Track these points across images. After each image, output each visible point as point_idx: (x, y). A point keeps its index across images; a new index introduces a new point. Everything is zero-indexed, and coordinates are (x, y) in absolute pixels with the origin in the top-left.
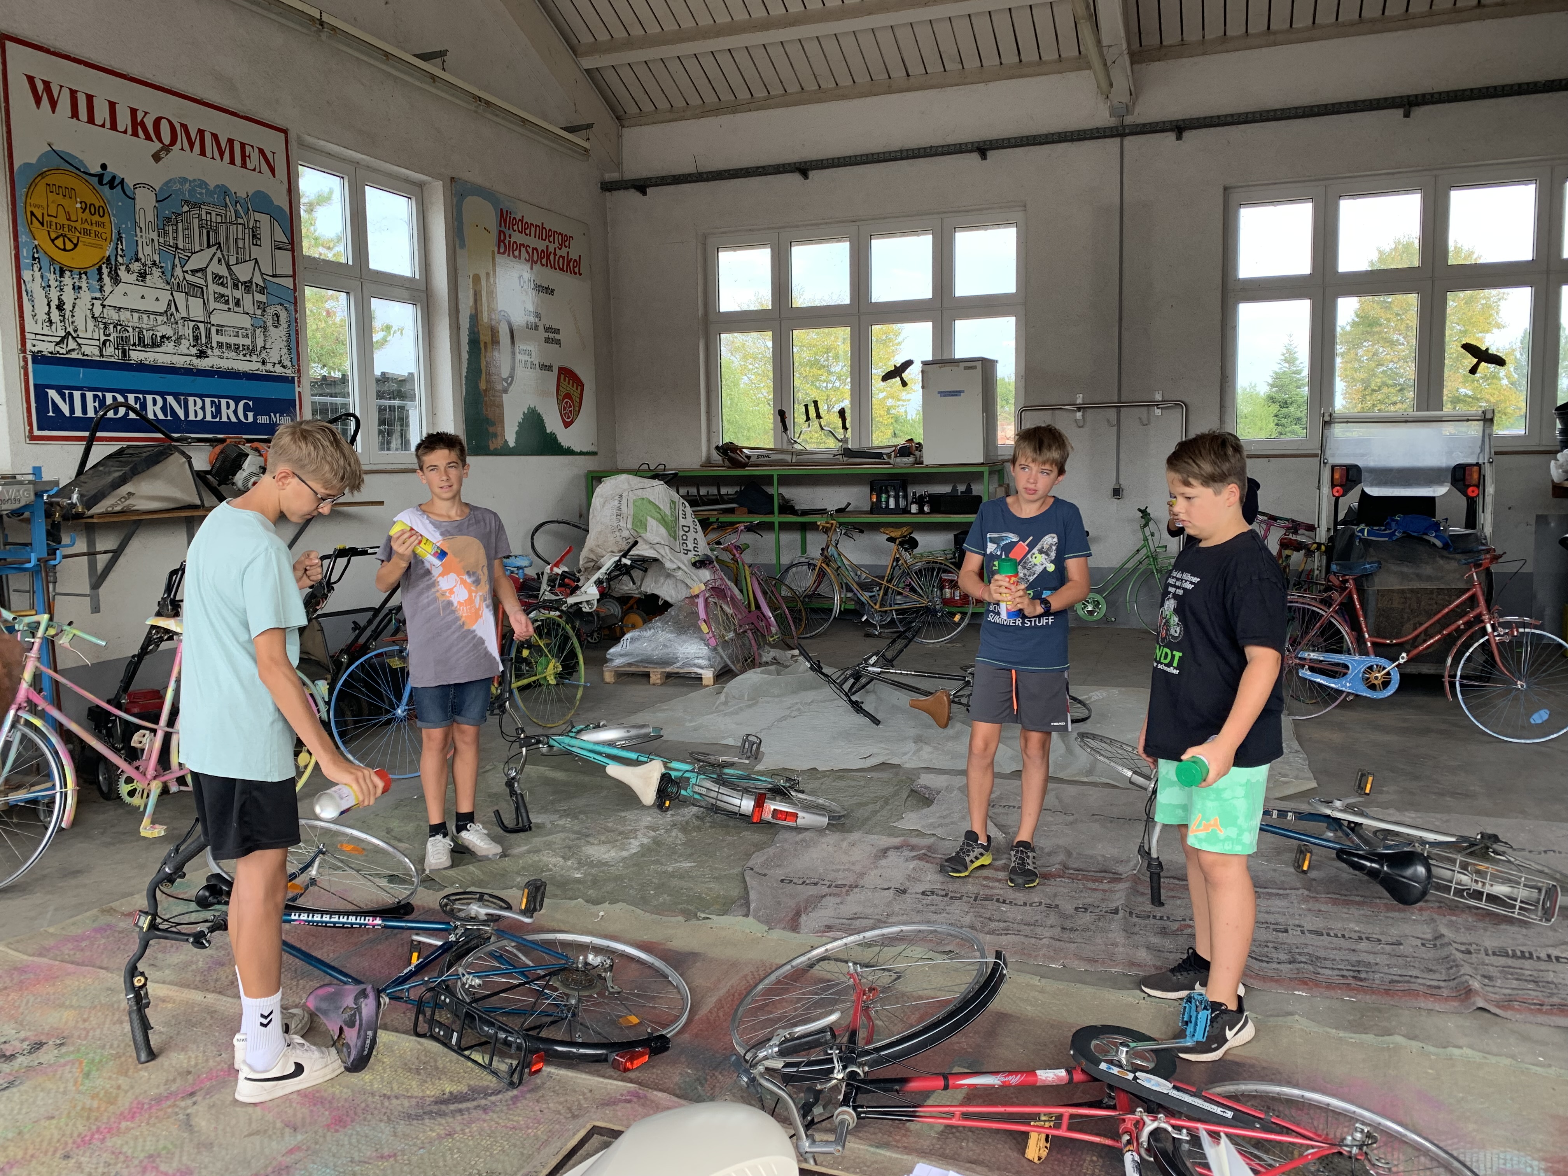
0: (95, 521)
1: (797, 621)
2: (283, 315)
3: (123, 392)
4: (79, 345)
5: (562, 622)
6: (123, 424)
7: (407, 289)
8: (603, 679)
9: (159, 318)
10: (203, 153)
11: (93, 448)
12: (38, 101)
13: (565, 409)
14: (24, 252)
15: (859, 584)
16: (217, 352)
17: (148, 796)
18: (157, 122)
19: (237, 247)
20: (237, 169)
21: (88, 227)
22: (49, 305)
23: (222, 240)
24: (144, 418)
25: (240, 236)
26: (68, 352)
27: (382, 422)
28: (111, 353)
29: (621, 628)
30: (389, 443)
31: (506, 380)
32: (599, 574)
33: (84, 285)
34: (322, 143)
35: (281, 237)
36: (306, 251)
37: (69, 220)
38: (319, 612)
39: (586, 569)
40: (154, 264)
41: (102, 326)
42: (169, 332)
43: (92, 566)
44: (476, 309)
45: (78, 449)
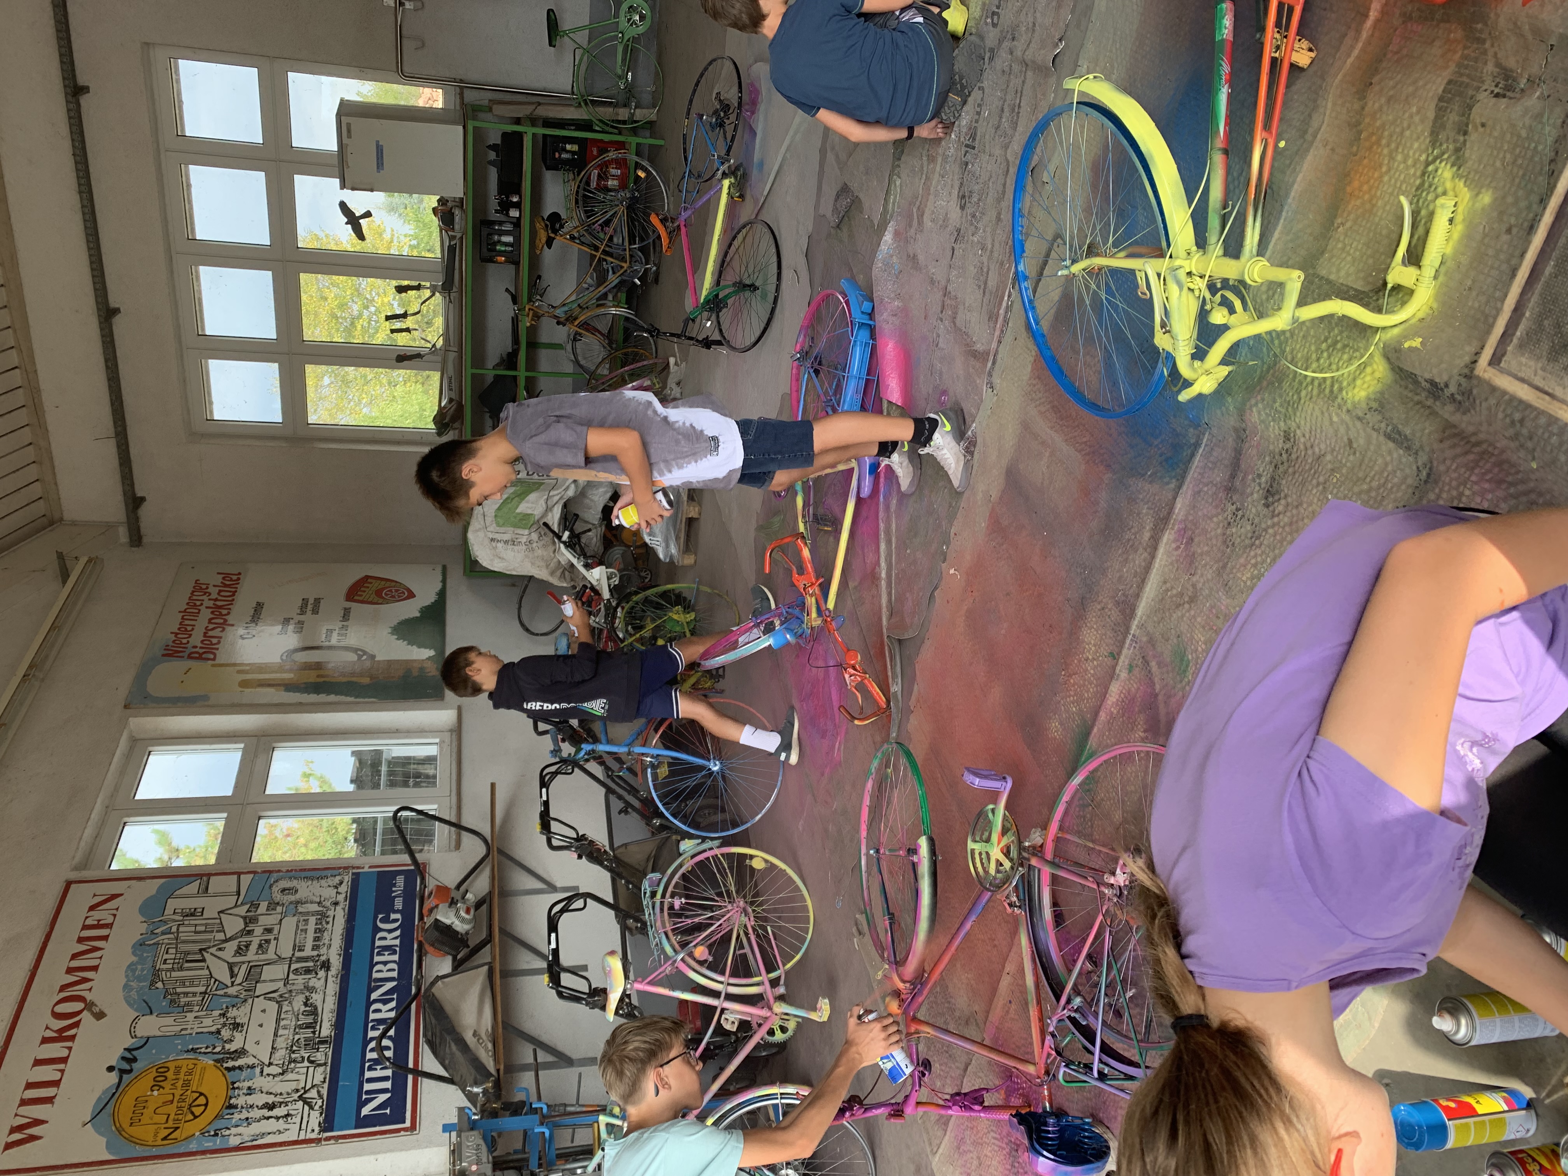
0: (502, 1067)
1: (636, 358)
2: (284, 884)
3: (366, 1042)
4: (313, 1087)
5: (627, 606)
6: (401, 1043)
7: (256, 756)
8: (691, 567)
9: (285, 1008)
10: (95, 968)
11: (426, 1069)
12: (33, 1138)
13: (393, 597)
14: (208, 1145)
15: (599, 284)
16: (323, 951)
17: (787, 1014)
18: (57, 1016)
19: (205, 932)
20: (114, 933)
21: (181, 1082)
22: (268, 1118)
23: (196, 947)
24: (394, 1022)
25: (193, 929)
26: (320, 1096)
27: (405, 784)
28: (323, 1055)
29: (637, 547)
30: (427, 776)
31: (360, 657)
32: (580, 566)
33: (247, 1084)
34: (83, 844)
35: (193, 887)
36: (212, 860)
37: (172, 1102)
38: (607, 849)
39: (572, 580)
40: (224, 1015)
41: (293, 1065)
42: (301, 998)
43: (548, 1066)
44: (279, 685)
45: (426, 1084)
